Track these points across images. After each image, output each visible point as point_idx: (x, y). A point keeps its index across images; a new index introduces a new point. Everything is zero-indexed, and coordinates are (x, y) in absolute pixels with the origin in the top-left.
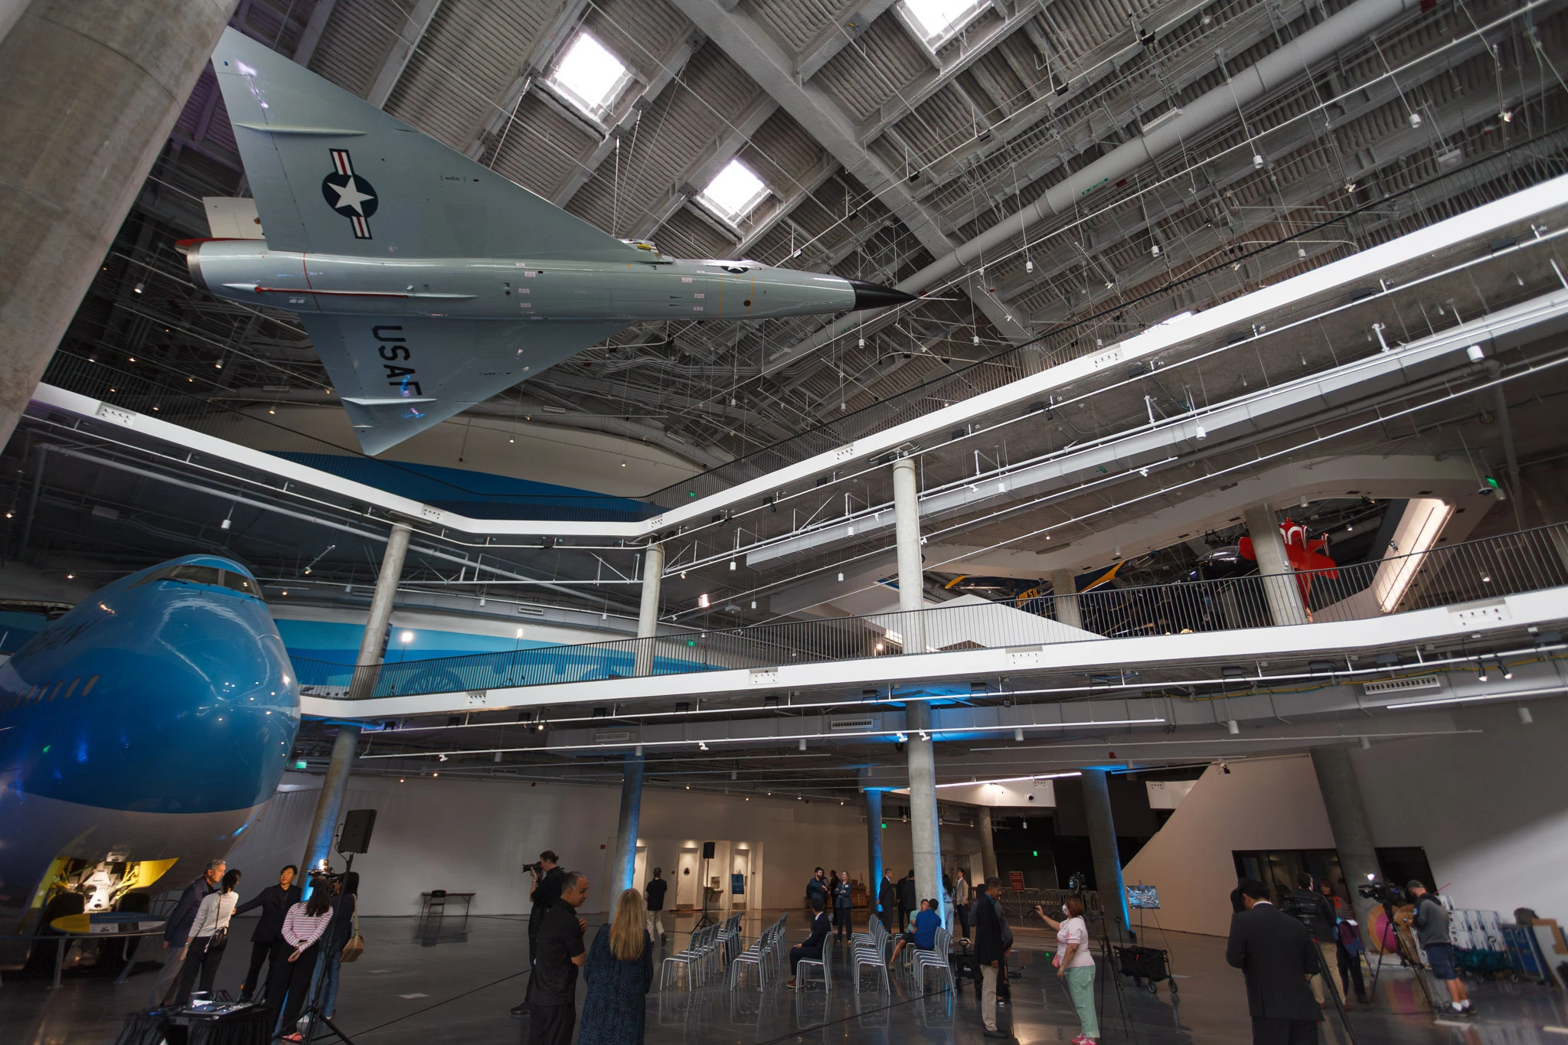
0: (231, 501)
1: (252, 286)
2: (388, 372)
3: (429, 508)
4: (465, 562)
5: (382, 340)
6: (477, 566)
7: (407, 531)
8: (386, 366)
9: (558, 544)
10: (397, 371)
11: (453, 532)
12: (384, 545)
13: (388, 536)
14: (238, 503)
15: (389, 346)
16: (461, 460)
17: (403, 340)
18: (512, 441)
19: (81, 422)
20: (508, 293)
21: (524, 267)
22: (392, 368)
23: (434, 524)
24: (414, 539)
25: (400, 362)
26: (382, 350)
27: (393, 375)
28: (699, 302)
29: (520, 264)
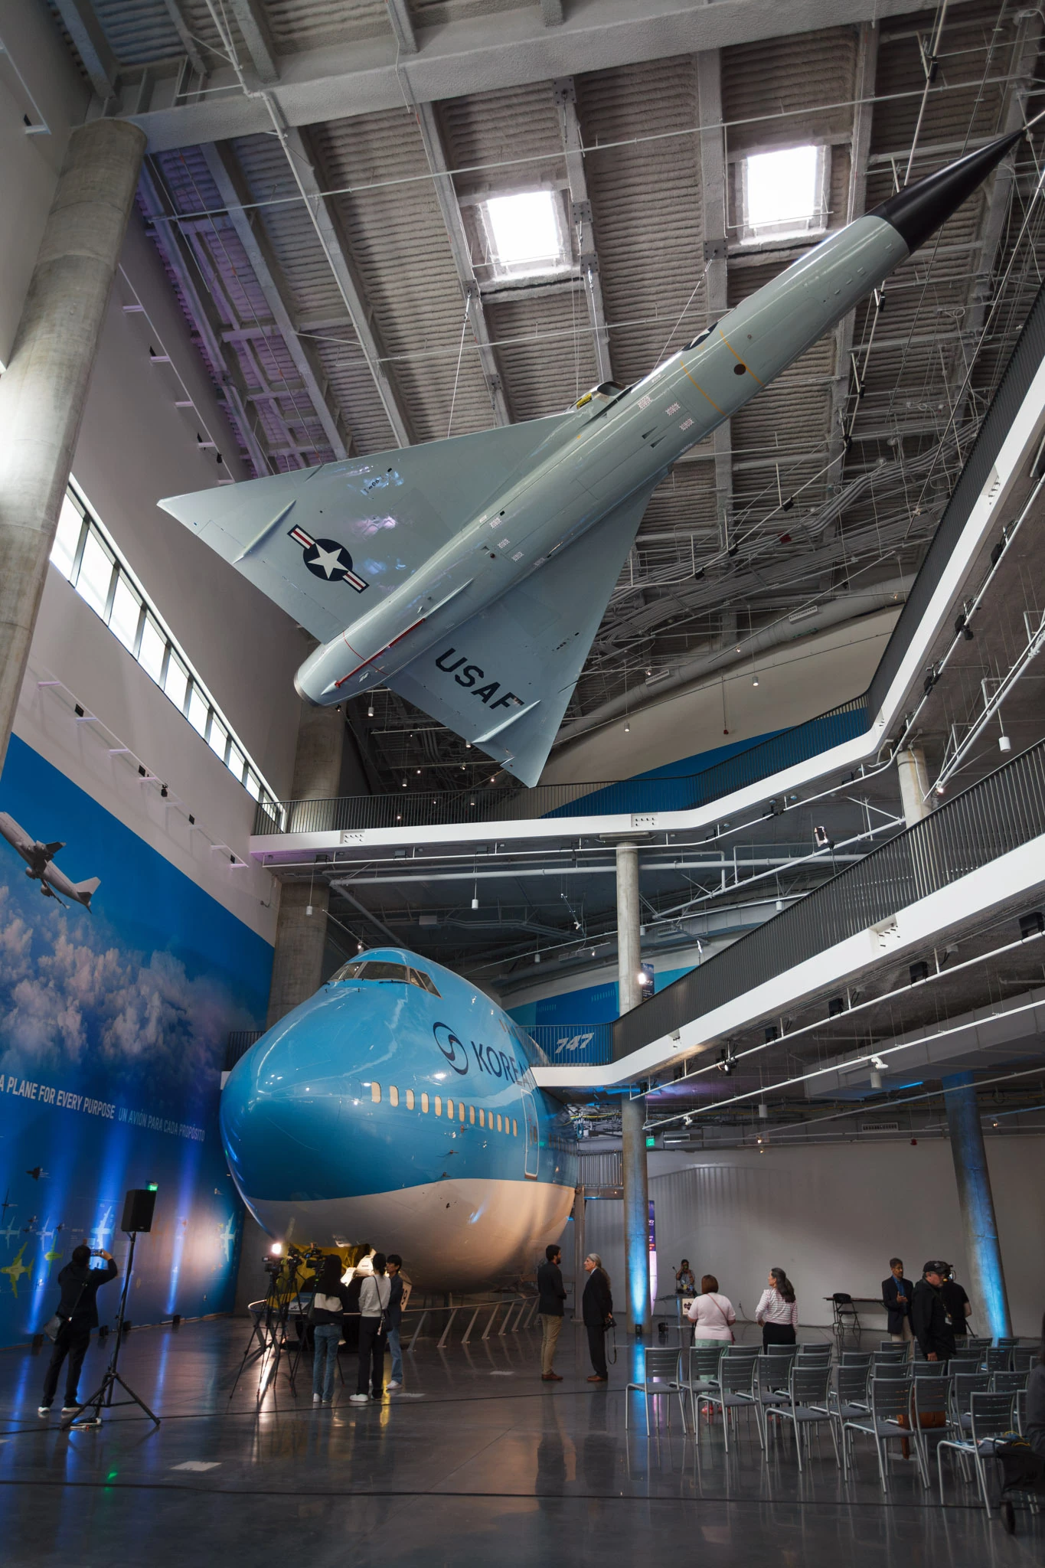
0: (471, 881)
1: (332, 686)
2: (480, 697)
3: (639, 816)
4: (723, 863)
5: (451, 669)
6: (733, 863)
7: (631, 852)
8: (475, 693)
9: (791, 802)
10: (486, 692)
11: (679, 835)
12: (614, 874)
13: (614, 863)
14: (479, 879)
15: (459, 671)
16: (726, 732)
17: (464, 660)
18: (756, 684)
19: (337, 854)
20: (493, 556)
21: (487, 520)
22: (480, 692)
23: (651, 833)
24: (642, 857)
25: (480, 683)
26: (457, 678)
27: (486, 699)
28: (679, 417)
29: (483, 519)
